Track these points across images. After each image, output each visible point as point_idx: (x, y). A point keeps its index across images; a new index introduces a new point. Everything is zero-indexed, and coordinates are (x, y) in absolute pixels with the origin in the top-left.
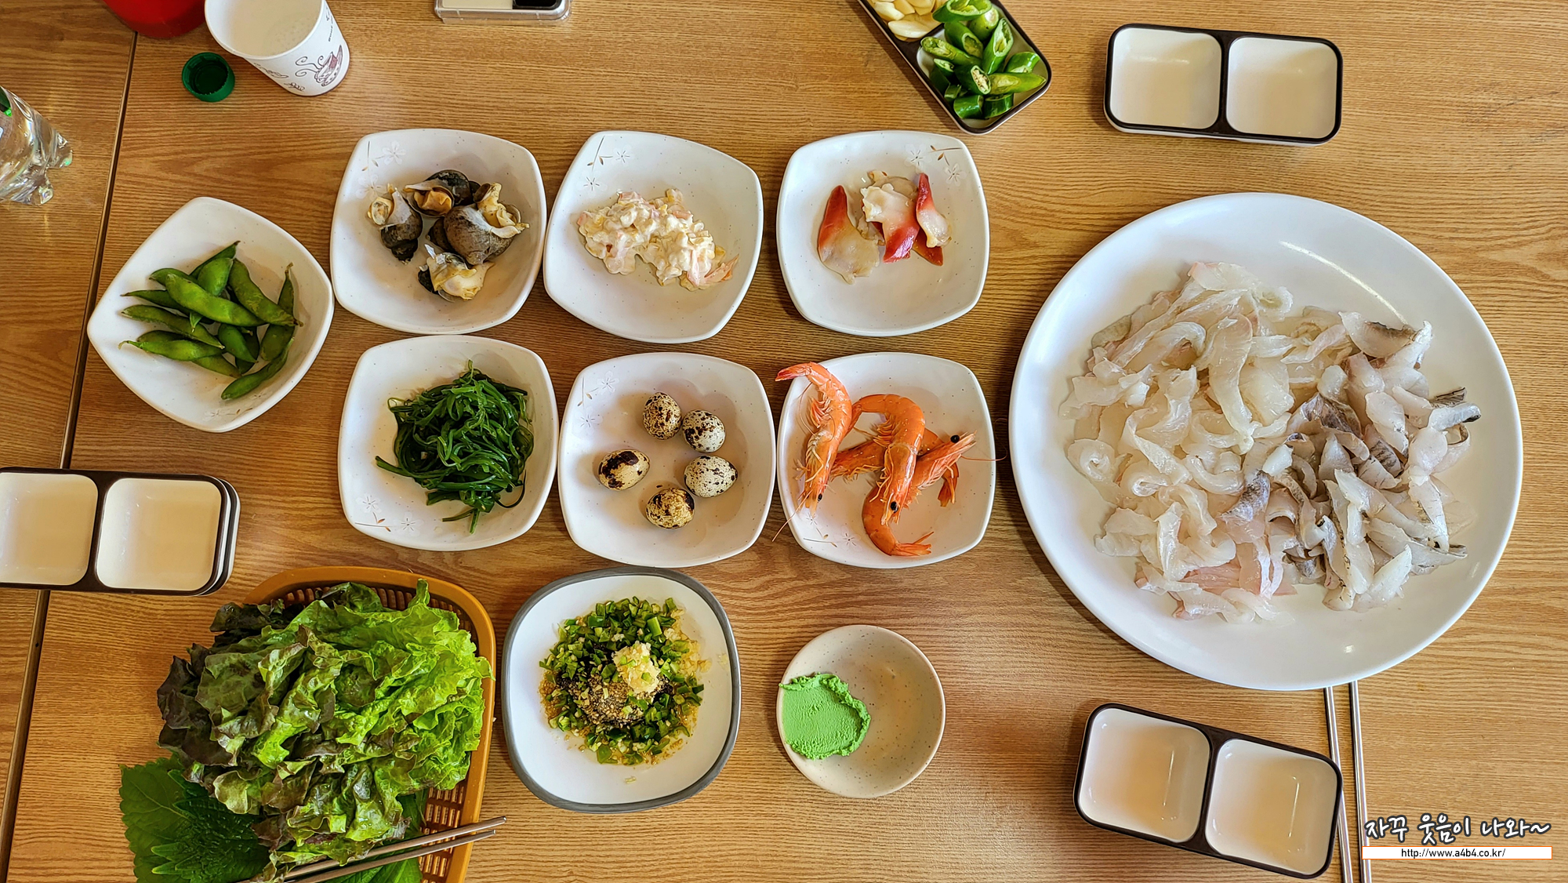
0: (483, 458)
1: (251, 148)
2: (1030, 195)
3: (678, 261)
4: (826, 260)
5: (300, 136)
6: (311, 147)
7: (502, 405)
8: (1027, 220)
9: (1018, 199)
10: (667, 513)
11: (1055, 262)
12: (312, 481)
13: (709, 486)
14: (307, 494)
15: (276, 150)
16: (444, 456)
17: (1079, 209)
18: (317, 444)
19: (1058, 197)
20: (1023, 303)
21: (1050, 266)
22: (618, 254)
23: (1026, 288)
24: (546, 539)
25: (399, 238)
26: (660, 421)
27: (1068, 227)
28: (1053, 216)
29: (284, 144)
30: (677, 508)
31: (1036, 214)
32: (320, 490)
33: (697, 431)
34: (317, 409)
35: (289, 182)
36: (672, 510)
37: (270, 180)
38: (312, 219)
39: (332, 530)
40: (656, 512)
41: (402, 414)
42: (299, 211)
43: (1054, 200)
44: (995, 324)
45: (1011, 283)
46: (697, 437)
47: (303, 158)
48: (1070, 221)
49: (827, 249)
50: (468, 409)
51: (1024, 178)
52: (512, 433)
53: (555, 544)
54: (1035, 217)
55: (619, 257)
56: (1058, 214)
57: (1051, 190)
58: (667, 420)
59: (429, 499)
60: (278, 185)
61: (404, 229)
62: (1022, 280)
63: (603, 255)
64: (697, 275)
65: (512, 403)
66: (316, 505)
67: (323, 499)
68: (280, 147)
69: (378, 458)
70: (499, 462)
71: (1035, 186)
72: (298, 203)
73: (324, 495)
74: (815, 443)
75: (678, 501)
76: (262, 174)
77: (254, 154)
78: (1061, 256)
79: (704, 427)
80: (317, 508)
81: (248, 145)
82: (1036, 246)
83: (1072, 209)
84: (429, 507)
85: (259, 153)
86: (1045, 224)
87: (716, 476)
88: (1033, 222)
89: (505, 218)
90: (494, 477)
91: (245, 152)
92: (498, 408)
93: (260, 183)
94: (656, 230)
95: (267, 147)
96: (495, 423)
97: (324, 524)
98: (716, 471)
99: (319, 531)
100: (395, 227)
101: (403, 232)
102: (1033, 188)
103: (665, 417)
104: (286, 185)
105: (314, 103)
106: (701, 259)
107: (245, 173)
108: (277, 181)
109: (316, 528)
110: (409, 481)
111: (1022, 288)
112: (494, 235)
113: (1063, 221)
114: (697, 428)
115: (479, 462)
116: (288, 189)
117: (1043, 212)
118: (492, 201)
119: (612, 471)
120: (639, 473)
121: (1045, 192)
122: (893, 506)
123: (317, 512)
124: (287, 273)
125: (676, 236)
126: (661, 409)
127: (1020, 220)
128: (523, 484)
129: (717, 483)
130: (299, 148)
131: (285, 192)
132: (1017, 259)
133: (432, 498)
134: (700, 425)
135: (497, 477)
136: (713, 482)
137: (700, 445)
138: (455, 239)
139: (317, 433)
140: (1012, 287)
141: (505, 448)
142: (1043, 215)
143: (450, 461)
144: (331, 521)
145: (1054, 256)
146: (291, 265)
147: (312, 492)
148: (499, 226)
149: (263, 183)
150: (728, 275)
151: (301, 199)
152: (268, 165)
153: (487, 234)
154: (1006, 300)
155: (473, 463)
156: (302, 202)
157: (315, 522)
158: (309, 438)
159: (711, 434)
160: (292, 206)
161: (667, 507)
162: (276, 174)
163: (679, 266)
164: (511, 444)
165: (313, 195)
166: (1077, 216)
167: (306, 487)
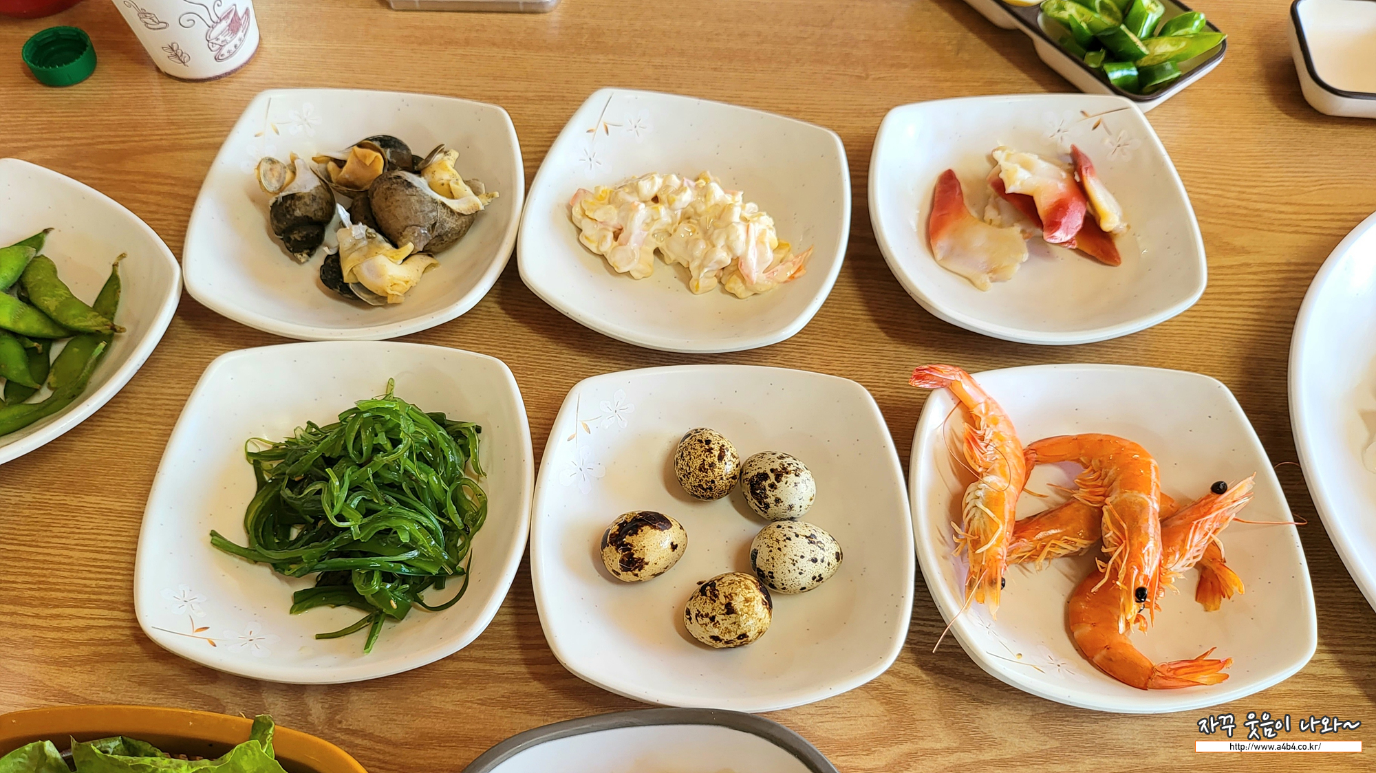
0: (400, 516)
1: (100, 137)
2: (1220, 192)
3: (728, 238)
4: (944, 258)
5: (173, 123)
6: (186, 136)
7: (440, 439)
8: (1223, 221)
9: (1202, 196)
10: (730, 610)
11: (1280, 271)
12: (93, 583)
13: (802, 564)
14: (81, 604)
15: (137, 139)
16: (333, 506)
17: (1296, 209)
18: (117, 524)
19: (1260, 194)
20: (1249, 323)
21: (1274, 276)
22: (632, 239)
23: (1246, 303)
24: (499, 678)
25: (298, 213)
26: (709, 460)
27: (1285, 229)
28: (1260, 216)
29: (149, 132)
30: (747, 600)
31: (1234, 214)
32: (104, 597)
33: (772, 476)
34: (125, 470)
35: (145, 174)
36: (738, 603)
37: (120, 173)
38: (170, 217)
39: (113, 666)
40: (708, 609)
41: (266, 465)
42: (153, 208)
43: (1255, 197)
44: (1213, 348)
45: (1222, 297)
46: (772, 486)
47: (174, 148)
48: (1286, 222)
49: (942, 243)
50: (382, 439)
51: (1205, 173)
52: (453, 487)
53: (515, 687)
54: (1234, 217)
55: (633, 244)
56: (1266, 214)
57: (1248, 186)
58: (721, 458)
59: (295, 603)
60: (130, 177)
61: (307, 200)
62: (1239, 293)
63: (608, 245)
64: (755, 266)
65: (456, 440)
66: (92, 623)
67: (106, 612)
68: (142, 135)
69: (213, 534)
70: (427, 528)
71: (1224, 182)
72: (152, 198)
73: (110, 606)
74: (980, 493)
75: (747, 588)
76: (109, 165)
77: (103, 143)
78: (1289, 264)
79: (784, 469)
80: (92, 627)
81: (98, 133)
82: (1243, 251)
83: (1283, 208)
84: (294, 616)
85: (110, 143)
86: (1250, 225)
87: (813, 547)
88: (1233, 223)
89: (461, 187)
90: (415, 553)
91: (90, 141)
92: (432, 445)
93: (103, 176)
94: (691, 204)
95: (124, 136)
96: (424, 466)
97: (100, 655)
98: (811, 539)
99: (88, 667)
100: (292, 197)
101: (305, 204)
102: (1221, 184)
103: (716, 453)
104: (140, 178)
105: (200, 88)
106: (760, 241)
107: (85, 165)
108: (128, 173)
109: (85, 661)
110: (264, 573)
111: (1240, 303)
112: (444, 205)
113: (1276, 222)
114: (772, 470)
115: (393, 524)
116: (143, 182)
117: (1244, 212)
118: (446, 169)
119: (627, 539)
120: (674, 547)
121: (1239, 189)
122: (1141, 594)
123: (92, 634)
124: (115, 266)
125: (723, 213)
126: (708, 442)
127: (1213, 221)
128: (465, 573)
129: (815, 561)
130: (169, 137)
131: (138, 186)
132: (1223, 267)
133: (302, 601)
134: (777, 466)
135: (422, 555)
136: (808, 556)
137: (778, 500)
138: (383, 205)
139: (117, 506)
140: (1226, 302)
141: (439, 509)
142: (1245, 216)
143: (340, 518)
144: (113, 649)
145: (1278, 264)
146: (122, 256)
147: (89, 600)
148: (451, 196)
149: (108, 176)
150: (799, 270)
151: (159, 193)
152: (122, 156)
153: (434, 201)
154: (1221, 318)
155: (382, 526)
156: (159, 198)
157: (84, 651)
158: (102, 514)
159: (797, 479)
160: (144, 203)
161: (729, 597)
162: (129, 165)
163: (729, 248)
164: (449, 502)
165: (176, 189)
166: (1294, 217)
167: (79, 592)
